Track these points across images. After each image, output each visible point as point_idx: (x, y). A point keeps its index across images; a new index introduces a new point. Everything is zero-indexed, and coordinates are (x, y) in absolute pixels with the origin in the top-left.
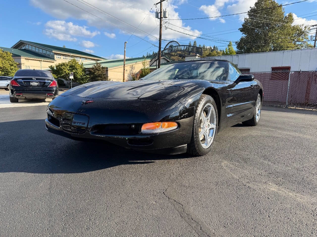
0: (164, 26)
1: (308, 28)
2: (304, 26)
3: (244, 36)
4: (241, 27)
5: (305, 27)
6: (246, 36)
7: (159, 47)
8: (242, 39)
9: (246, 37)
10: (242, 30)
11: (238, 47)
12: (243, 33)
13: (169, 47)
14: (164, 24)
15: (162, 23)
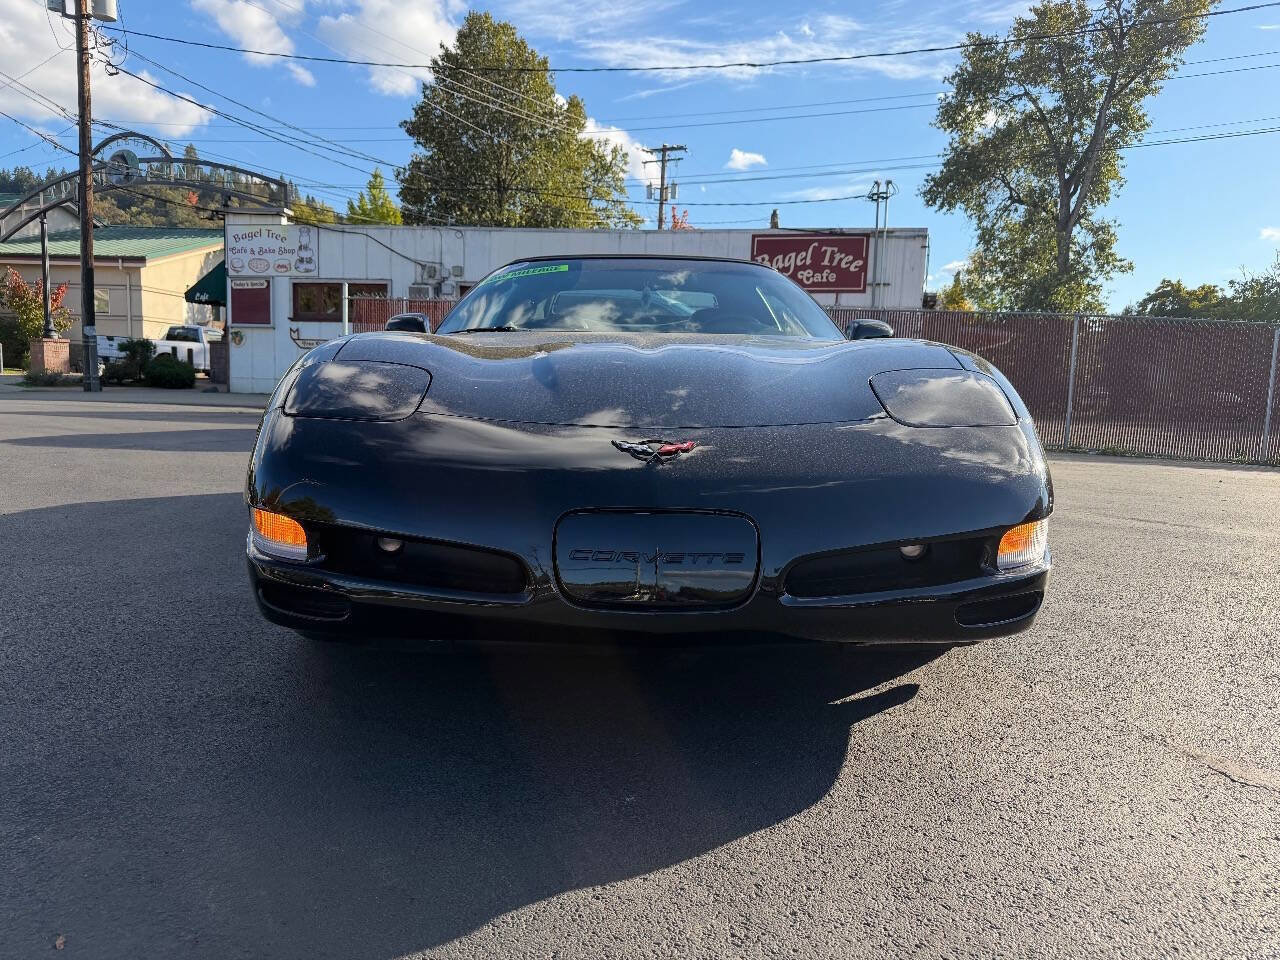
0: (103, 58)
1: (621, 153)
2: (610, 148)
3: (422, 152)
4: (411, 117)
5: (614, 151)
6: (430, 153)
7: (78, 152)
8: (416, 165)
9: (431, 157)
10: (413, 130)
11: (404, 194)
12: (419, 143)
13: (114, 158)
14: (102, 49)
15: (91, 43)
